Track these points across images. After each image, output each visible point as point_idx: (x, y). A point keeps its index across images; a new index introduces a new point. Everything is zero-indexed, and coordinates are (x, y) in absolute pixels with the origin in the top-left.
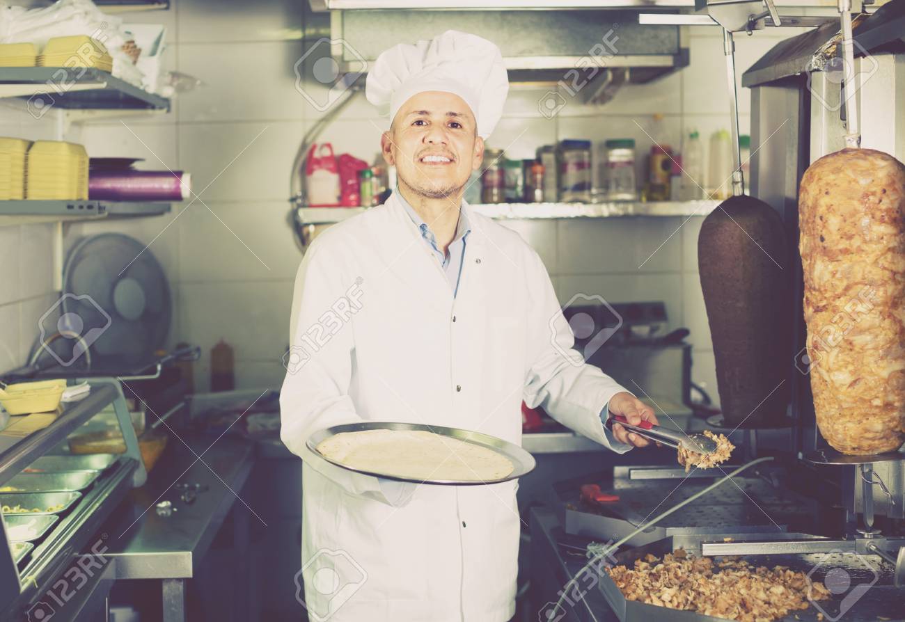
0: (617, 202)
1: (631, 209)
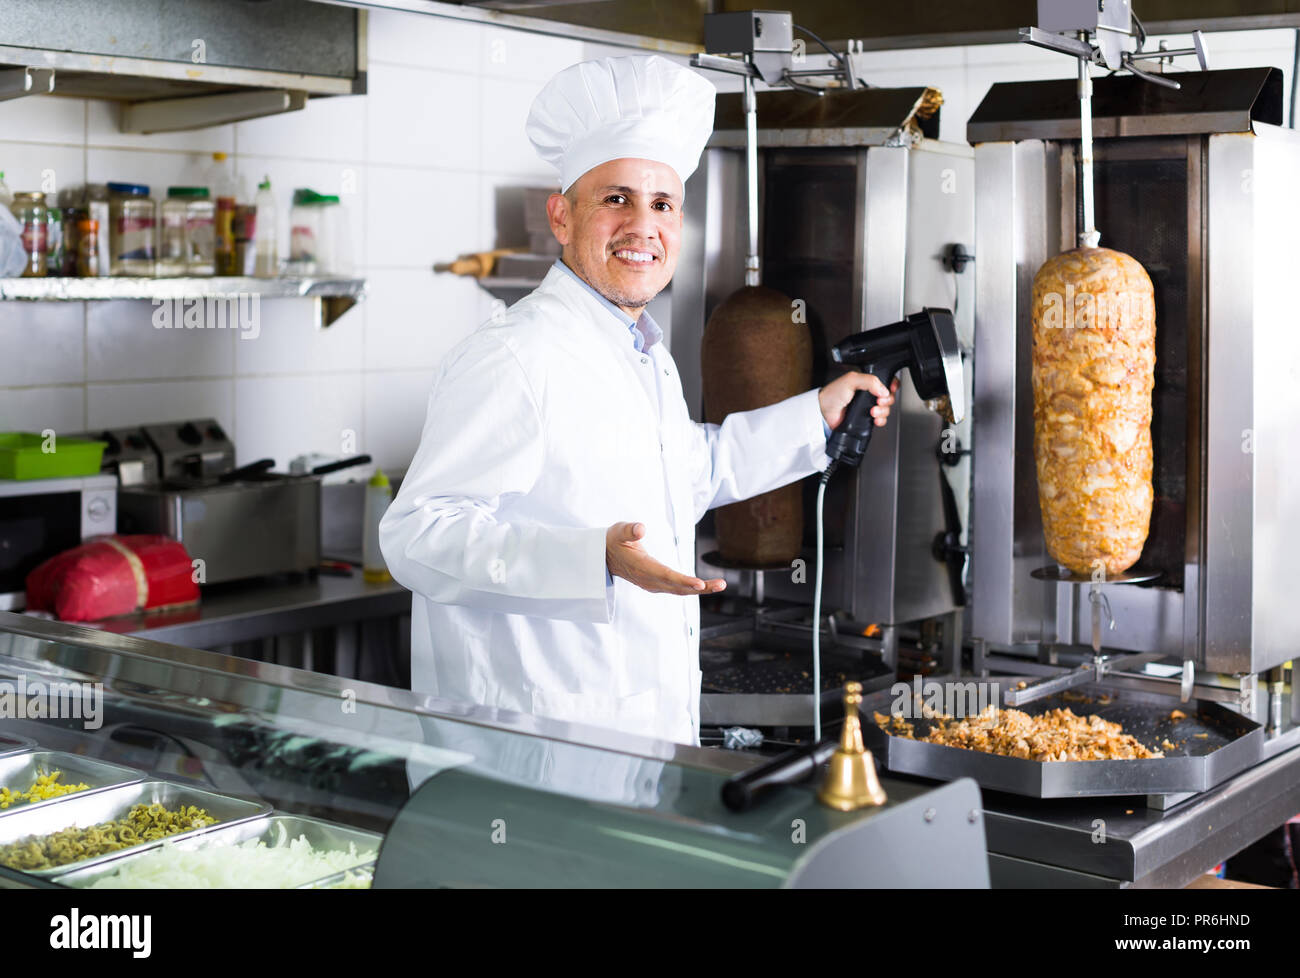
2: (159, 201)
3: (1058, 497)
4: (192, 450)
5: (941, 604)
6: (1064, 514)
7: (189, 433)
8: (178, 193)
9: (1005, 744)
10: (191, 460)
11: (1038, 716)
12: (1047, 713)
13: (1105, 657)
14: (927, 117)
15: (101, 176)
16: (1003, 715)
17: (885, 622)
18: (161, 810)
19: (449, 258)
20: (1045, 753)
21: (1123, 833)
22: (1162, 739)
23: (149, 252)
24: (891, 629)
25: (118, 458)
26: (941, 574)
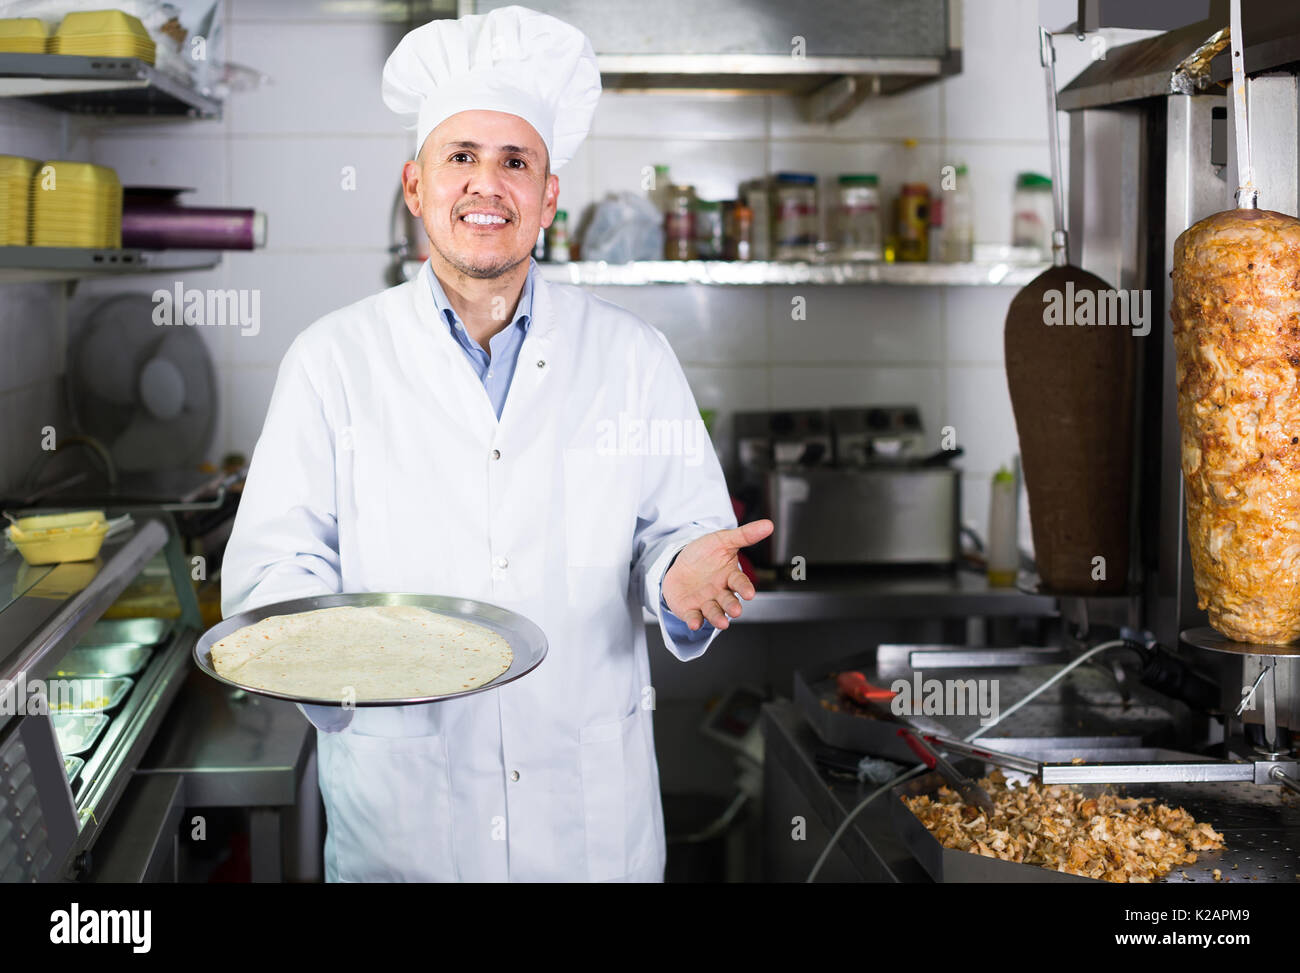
0: (855, 263)
1: (874, 274)
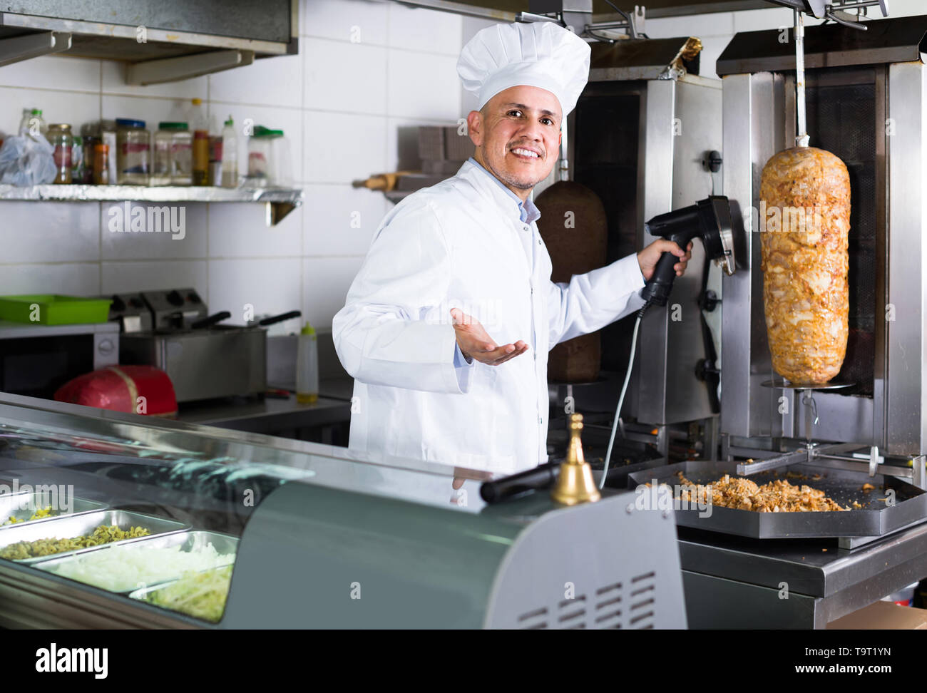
2: (152, 133)
3: (775, 326)
4: (176, 310)
5: (702, 411)
6: (779, 339)
7: (175, 298)
8: (166, 127)
9: (734, 501)
10: (176, 316)
11: (763, 485)
12: (771, 483)
13: (815, 445)
14: (690, 59)
15: (111, 114)
16: (736, 481)
17: (659, 422)
18: (117, 529)
19: (363, 176)
20: (762, 506)
21: (817, 563)
22: (853, 501)
23: (145, 168)
24: (664, 428)
25: (122, 314)
26: (701, 390)
